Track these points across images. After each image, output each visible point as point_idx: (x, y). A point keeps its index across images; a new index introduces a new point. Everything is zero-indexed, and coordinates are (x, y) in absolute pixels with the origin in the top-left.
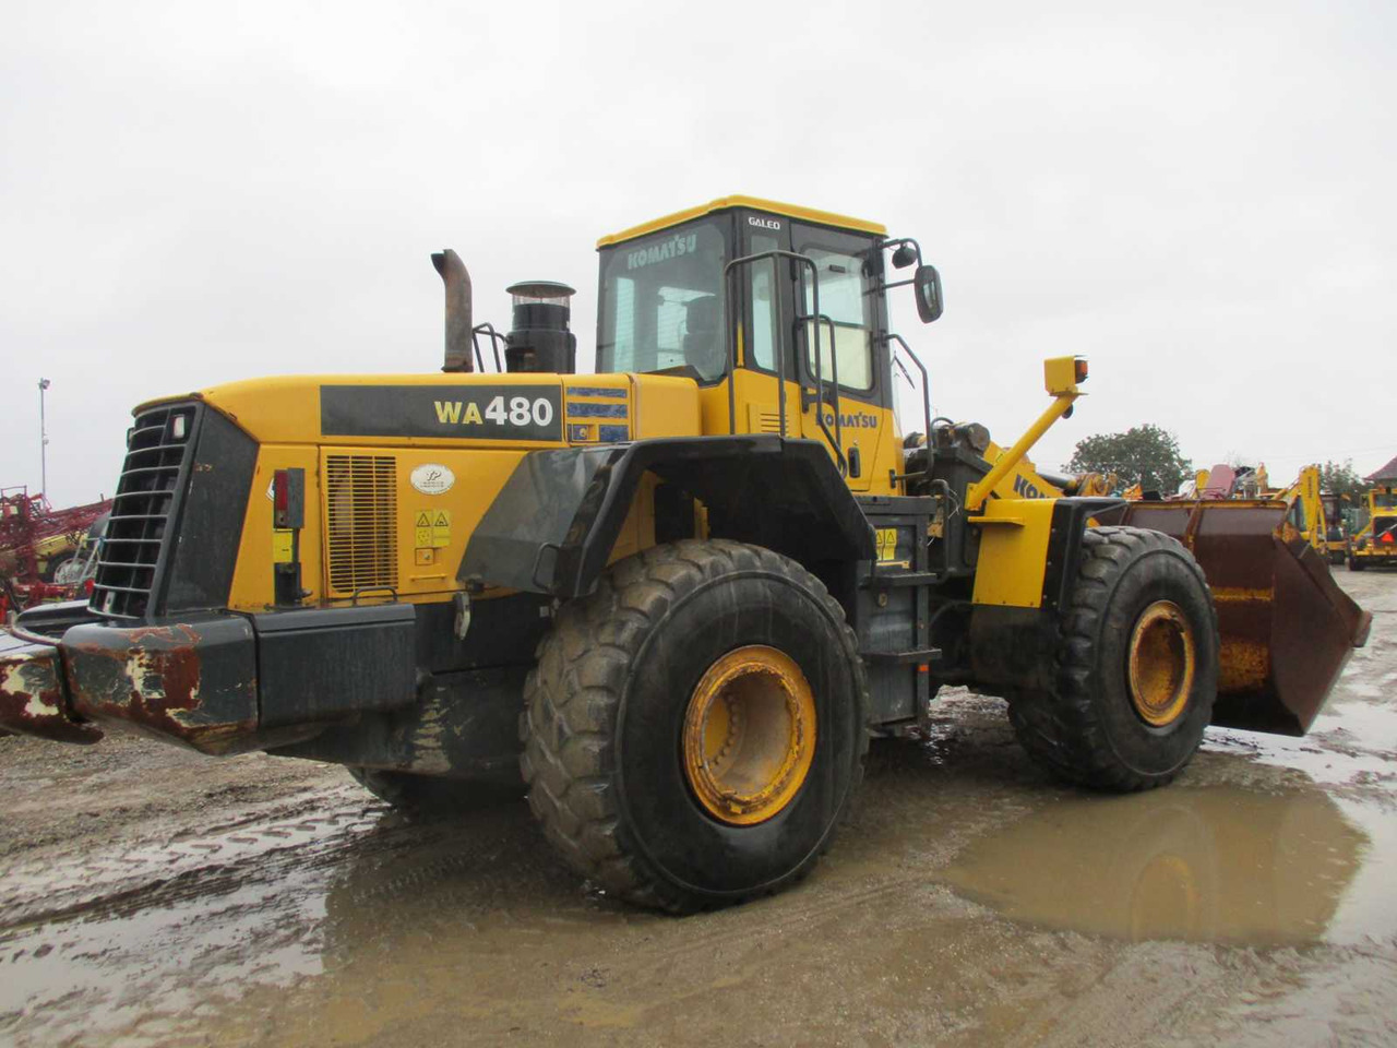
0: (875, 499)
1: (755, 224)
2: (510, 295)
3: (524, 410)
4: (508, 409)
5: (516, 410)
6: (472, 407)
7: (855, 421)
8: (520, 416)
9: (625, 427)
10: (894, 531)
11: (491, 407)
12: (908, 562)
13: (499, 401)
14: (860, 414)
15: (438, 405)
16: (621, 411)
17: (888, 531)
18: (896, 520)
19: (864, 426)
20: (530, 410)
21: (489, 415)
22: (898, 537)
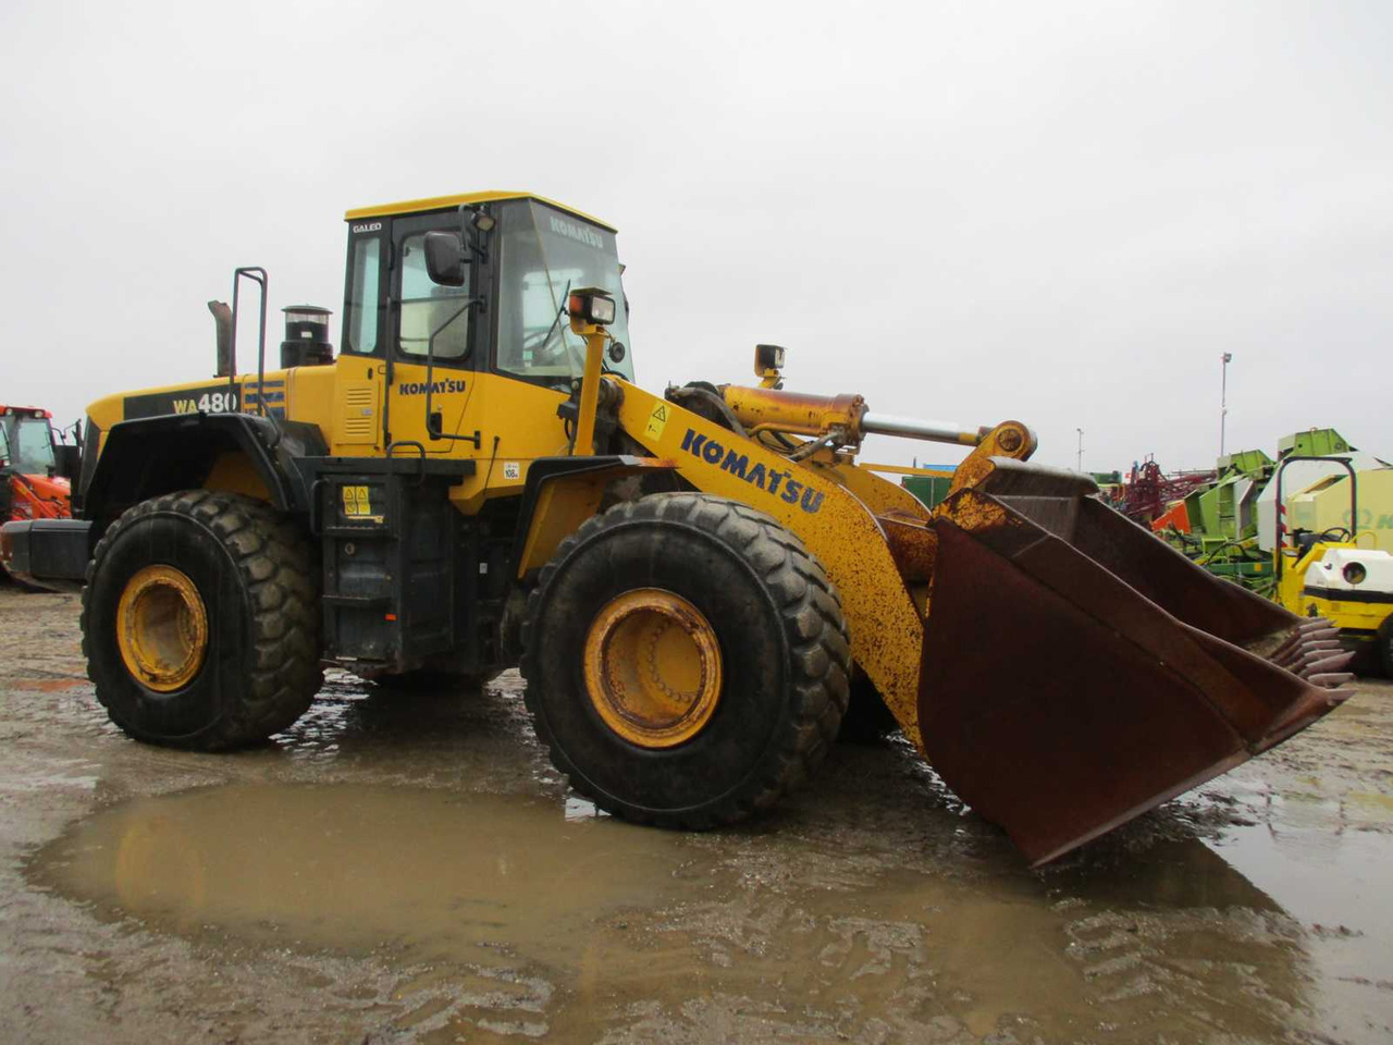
0: (339, 459)
1: (359, 231)
2: (284, 313)
3: (220, 402)
4: (211, 402)
5: (215, 402)
6: (192, 402)
7: (440, 388)
8: (217, 406)
9: (282, 408)
10: (366, 489)
11: (202, 401)
12: (382, 517)
13: (206, 397)
14: (447, 380)
15: (175, 402)
16: (280, 397)
17: (359, 488)
18: (363, 478)
19: (450, 391)
20: (223, 402)
21: (201, 407)
22: (370, 494)
